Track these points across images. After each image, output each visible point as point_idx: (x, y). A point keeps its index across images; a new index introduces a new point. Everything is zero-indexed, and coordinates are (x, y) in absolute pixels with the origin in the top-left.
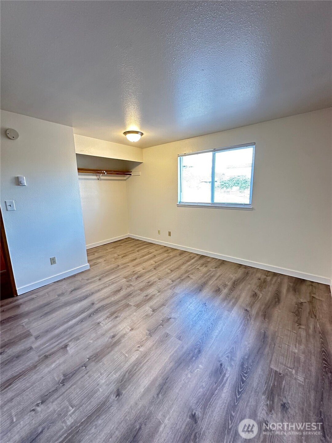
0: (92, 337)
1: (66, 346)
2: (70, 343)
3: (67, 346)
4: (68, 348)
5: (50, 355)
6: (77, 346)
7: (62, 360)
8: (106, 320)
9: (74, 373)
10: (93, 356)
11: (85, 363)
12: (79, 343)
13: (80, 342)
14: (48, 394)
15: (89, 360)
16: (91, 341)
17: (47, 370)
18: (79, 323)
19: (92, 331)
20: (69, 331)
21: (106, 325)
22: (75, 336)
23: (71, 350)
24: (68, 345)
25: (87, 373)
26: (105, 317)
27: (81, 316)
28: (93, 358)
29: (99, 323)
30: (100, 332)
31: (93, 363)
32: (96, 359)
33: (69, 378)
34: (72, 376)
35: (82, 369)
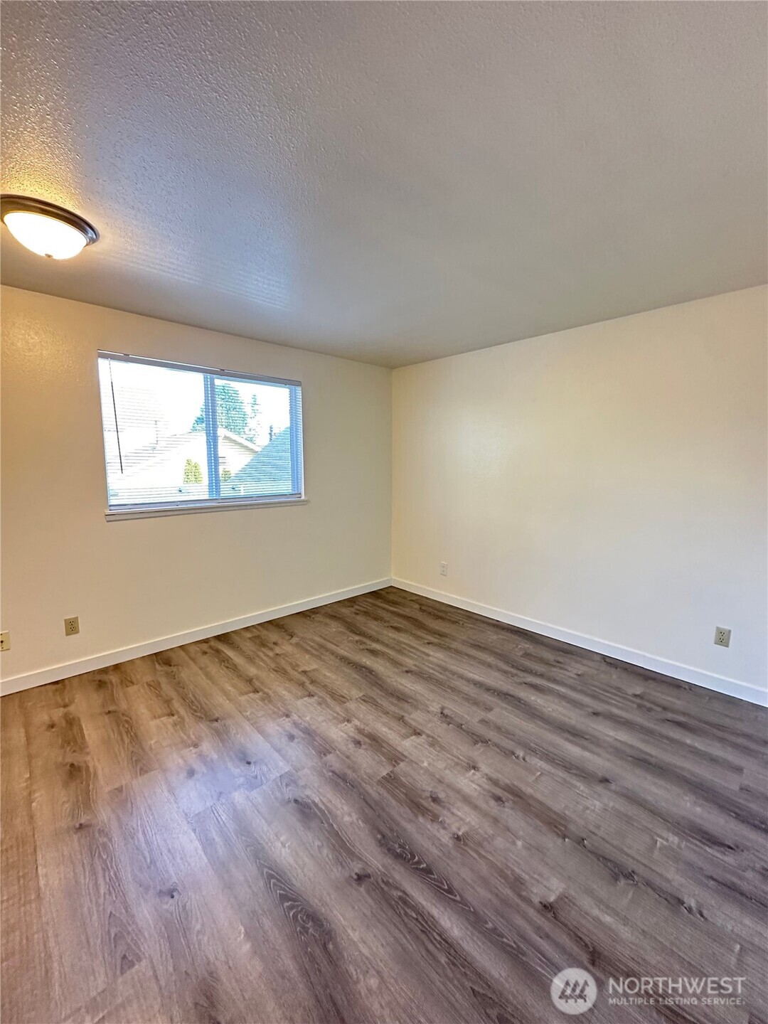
0: (508, 845)
1: (547, 908)
2: (536, 900)
3: (545, 906)
4: (552, 899)
5: (586, 945)
6: (540, 875)
7: (586, 903)
8: (448, 821)
9: (604, 859)
10: (556, 832)
11: (576, 843)
12: (532, 873)
13: (525, 872)
14: (663, 900)
15: (569, 838)
16: (519, 843)
17: (625, 933)
18: (458, 898)
19: (487, 851)
20: (493, 920)
21: (463, 819)
22: (508, 892)
23: (552, 888)
24: (541, 903)
25: (593, 833)
26: (432, 828)
27: (424, 903)
28: (560, 830)
29: (458, 838)
30: (487, 829)
31: (572, 827)
32: (561, 824)
33: (616, 865)
34: (610, 861)
35: (590, 846)
